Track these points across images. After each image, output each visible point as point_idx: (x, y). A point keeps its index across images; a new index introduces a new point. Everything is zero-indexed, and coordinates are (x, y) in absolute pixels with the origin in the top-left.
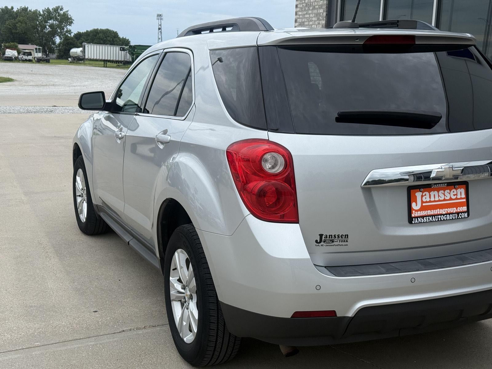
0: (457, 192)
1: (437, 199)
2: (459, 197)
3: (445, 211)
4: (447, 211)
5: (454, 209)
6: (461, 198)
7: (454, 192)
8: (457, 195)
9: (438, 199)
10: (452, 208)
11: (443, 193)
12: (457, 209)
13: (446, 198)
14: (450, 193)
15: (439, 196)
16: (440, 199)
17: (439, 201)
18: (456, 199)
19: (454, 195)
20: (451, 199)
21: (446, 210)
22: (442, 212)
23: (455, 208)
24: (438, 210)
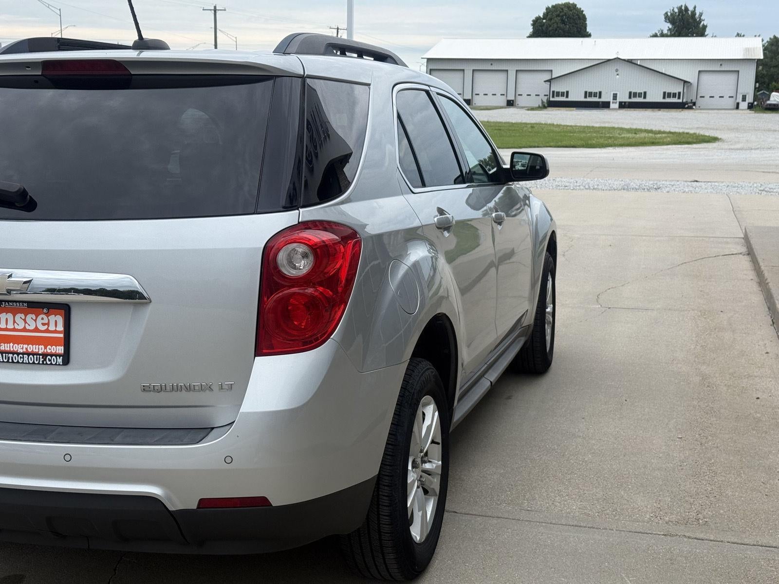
0: (49, 320)
1: (10, 326)
2: (52, 328)
3: (23, 348)
4: (26, 349)
5: (40, 347)
6: (55, 332)
7: (42, 319)
8: (48, 324)
9: (12, 327)
10: (37, 346)
11: (23, 318)
12: (45, 348)
13: (28, 327)
14: (35, 321)
15: (14, 322)
16: (17, 327)
17: (14, 330)
18: (47, 331)
19: (44, 324)
20: (36, 330)
21: (25, 346)
22: (17, 348)
23: (43, 347)
24: (11, 344)
